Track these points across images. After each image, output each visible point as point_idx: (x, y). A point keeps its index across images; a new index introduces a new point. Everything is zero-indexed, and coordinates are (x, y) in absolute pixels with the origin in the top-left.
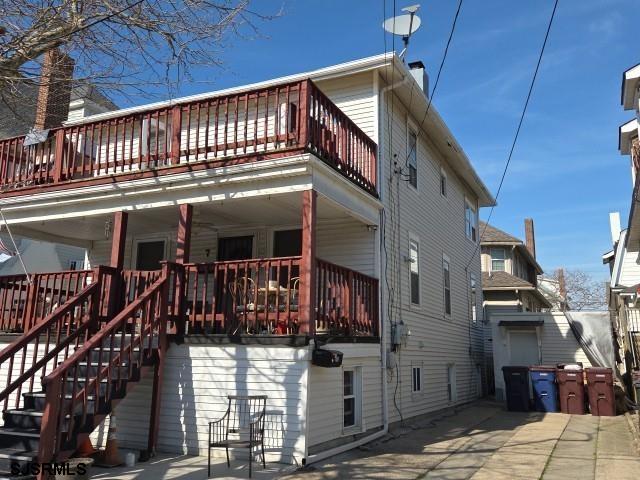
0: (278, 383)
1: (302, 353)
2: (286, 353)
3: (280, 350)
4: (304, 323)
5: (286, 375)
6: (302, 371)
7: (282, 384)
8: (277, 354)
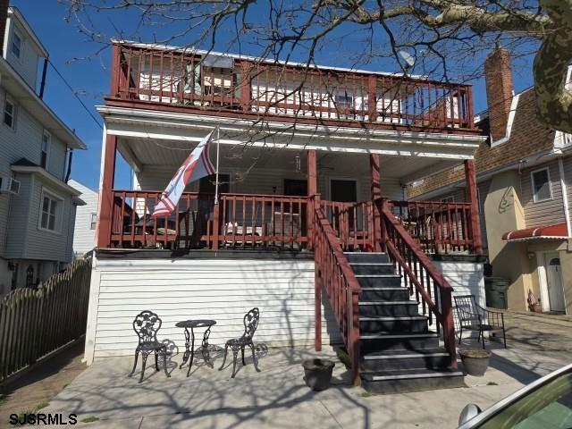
0: (465, 286)
1: (480, 266)
2: (469, 267)
3: (464, 265)
4: (478, 247)
5: (469, 281)
6: (480, 278)
7: (468, 287)
8: (464, 267)
